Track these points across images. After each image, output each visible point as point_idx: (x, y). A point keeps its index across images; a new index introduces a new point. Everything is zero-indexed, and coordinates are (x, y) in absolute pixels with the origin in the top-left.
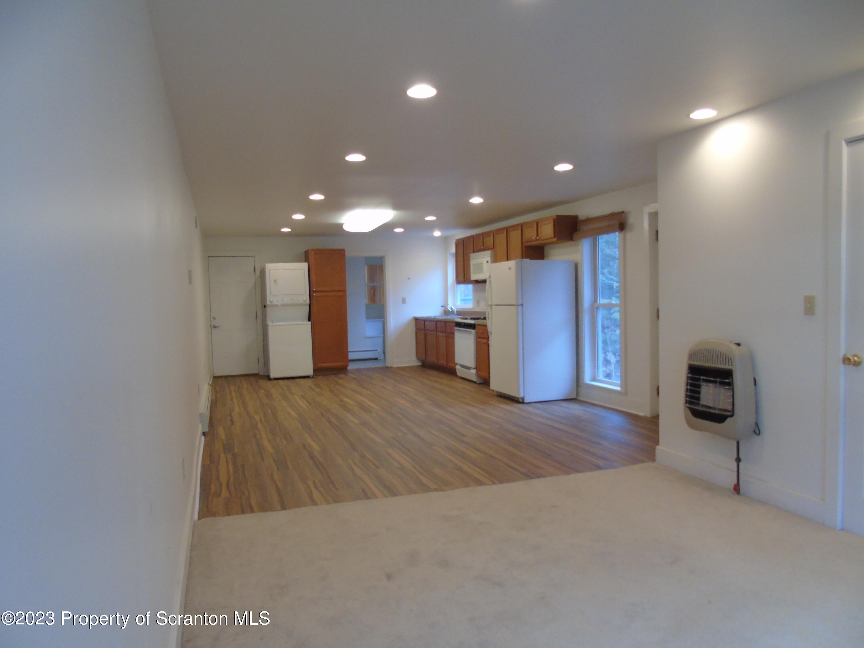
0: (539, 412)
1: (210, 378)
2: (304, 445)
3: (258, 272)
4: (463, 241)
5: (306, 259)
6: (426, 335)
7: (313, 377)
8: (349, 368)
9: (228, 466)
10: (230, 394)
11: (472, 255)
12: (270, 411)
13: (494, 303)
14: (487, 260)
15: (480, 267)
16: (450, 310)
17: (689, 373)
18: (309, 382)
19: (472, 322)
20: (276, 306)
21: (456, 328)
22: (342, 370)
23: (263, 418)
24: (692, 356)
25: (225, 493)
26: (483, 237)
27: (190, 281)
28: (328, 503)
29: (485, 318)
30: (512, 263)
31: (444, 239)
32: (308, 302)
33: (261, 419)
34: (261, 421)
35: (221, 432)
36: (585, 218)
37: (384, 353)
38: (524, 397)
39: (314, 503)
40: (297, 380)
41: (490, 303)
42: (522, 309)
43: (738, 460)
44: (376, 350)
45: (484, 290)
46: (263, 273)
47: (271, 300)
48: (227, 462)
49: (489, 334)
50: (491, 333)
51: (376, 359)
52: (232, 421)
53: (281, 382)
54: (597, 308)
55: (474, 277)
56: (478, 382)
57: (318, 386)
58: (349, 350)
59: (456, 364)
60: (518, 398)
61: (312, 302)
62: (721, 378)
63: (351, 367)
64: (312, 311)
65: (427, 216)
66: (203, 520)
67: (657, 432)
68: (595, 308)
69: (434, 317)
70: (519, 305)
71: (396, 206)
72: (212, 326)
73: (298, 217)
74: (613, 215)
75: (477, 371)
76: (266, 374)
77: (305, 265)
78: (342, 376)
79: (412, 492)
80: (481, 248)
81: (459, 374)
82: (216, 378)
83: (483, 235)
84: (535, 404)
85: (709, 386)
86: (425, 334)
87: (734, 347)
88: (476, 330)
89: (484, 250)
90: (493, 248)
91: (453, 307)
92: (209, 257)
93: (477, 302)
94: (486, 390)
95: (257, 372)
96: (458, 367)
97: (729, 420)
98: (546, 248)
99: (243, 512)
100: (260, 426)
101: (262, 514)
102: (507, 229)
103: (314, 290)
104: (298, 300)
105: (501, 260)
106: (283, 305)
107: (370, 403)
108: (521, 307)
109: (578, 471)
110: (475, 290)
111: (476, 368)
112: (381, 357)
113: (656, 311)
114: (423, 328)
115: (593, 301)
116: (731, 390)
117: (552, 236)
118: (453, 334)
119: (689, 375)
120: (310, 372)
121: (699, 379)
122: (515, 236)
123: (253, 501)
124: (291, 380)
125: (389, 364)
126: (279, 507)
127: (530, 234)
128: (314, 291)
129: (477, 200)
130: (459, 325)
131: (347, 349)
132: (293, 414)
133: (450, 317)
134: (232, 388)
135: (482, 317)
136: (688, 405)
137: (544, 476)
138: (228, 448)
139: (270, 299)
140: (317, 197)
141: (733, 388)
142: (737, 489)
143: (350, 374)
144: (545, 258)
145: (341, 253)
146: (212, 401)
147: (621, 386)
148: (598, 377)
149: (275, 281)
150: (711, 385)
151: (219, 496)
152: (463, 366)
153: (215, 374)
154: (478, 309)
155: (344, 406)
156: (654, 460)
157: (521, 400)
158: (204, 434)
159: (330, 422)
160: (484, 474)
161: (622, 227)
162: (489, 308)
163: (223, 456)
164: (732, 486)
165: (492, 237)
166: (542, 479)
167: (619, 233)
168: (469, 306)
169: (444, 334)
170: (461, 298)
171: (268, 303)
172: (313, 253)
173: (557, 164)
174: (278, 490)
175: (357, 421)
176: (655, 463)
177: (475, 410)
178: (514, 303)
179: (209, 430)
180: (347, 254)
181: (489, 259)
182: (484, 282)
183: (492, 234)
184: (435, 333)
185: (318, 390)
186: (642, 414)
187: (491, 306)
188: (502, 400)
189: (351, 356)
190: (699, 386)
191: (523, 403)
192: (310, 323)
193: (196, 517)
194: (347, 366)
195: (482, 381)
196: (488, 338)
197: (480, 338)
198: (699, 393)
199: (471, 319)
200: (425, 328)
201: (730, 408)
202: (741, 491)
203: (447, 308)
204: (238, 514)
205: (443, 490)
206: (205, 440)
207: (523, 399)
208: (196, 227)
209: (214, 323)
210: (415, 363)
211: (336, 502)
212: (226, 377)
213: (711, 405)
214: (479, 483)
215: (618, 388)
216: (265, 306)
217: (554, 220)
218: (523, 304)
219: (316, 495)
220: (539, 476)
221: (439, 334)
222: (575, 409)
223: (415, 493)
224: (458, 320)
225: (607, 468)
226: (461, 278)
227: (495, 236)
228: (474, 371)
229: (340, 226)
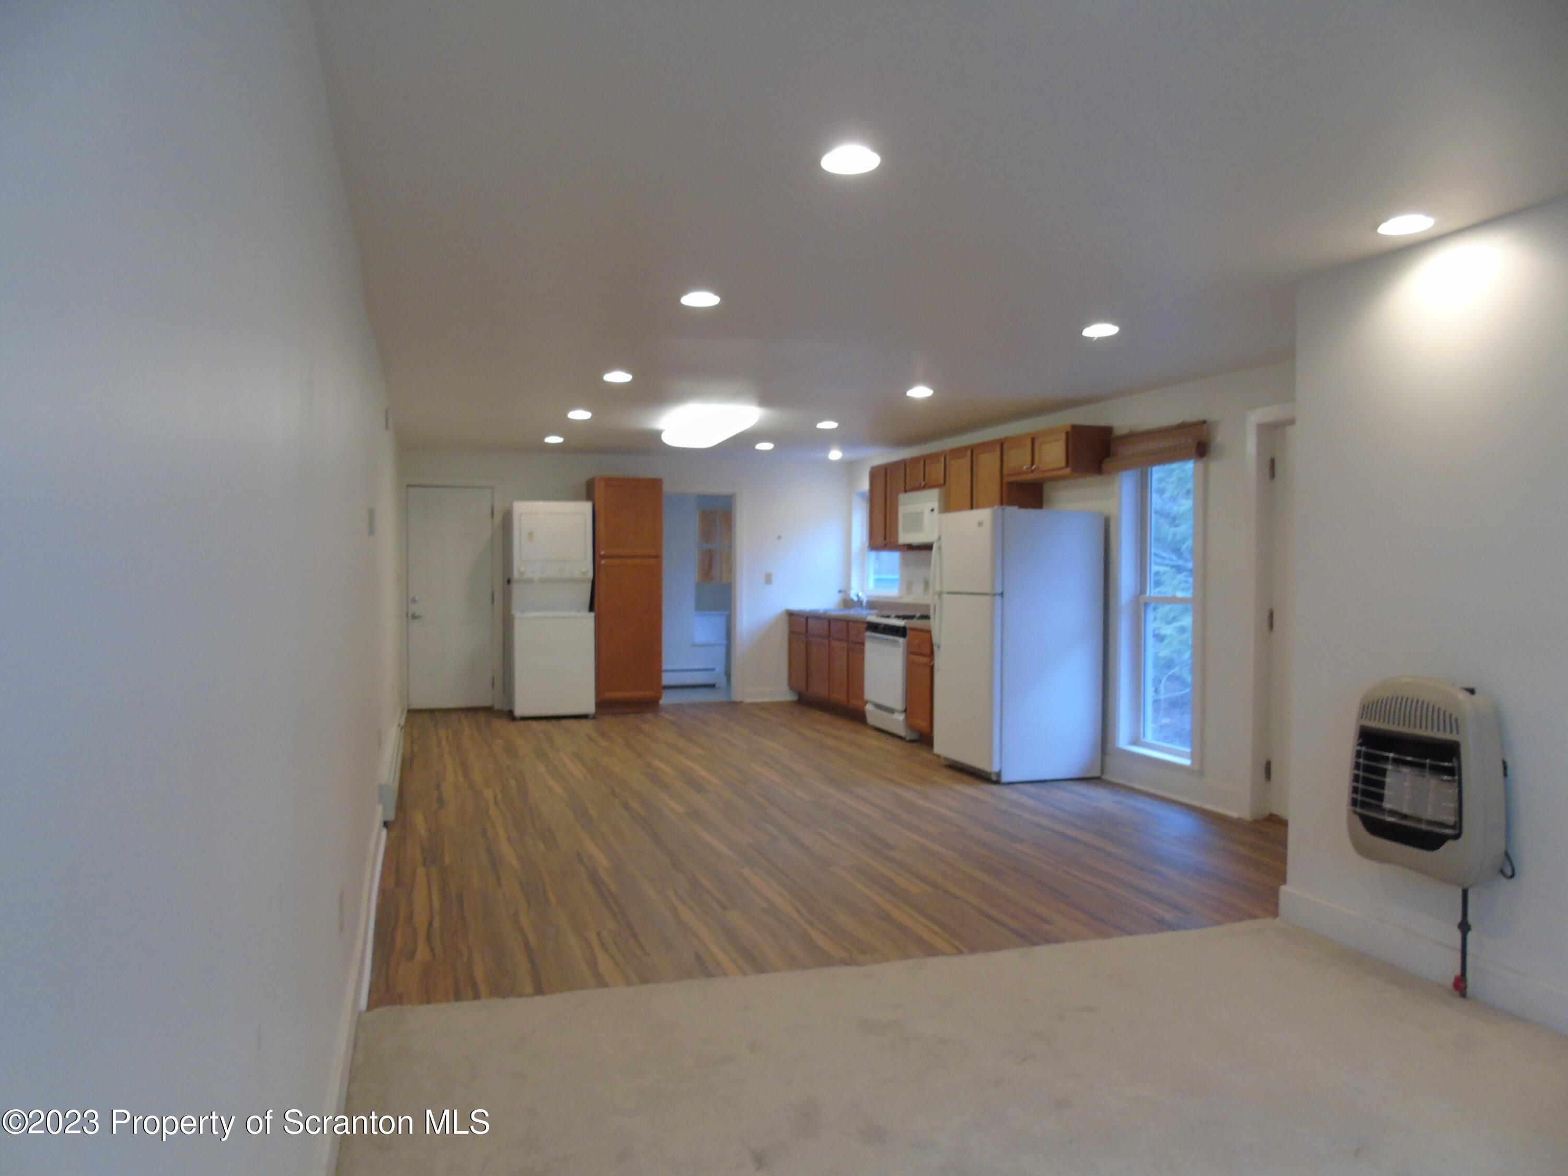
0: (1030, 802)
1: (402, 713)
2: (579, 856)
3: (498, 517)
4: (886, 469)
5: (589, 495)
6: (808, 645)
7: (594, 717)
8: (662, 702)
9: (429, 889)
10: (439, 744)
11: (903, 497)
12: (513, 783)
13: (946, 589)
14: (930, 508)
15: (916, 522)
16: (855, 599)
17: (1361, 745)
18: (587, 726)
19: (901, 623)
20: (530, 581)
21: (868, 634)
22: (649, 705)
23: (500, 796)
24: (1366, 709)
25: (422, 953)
26: (924, 464)
27: (371, 529)
28: (629, 983)
29: (926, 617)
30: (984, 515)
31: (848, 467)
32: (590, 575)
33: (495, 797)
34: (496, 802)
35: (419, 819)
36: (1125, 431)
37: (728, 675)
38: (1000, 771)
39: (602, 983)
40: (564, 723)
41: (938, 589)
42: (1003, 604)
43: (1464, 927)
44: (713, 670)
45: (928, 563)
46: (508, 518)
47: (522, 569)
48: (429, 883)
49: (935, 649)
50: (939, 647)
51: (712, 686)
52: (441, 802)
53: (534, 724)
54: (1146, 605)
55: (904, 538)
56: (907, 738)
57: (603, 734)
58: (664, 667)
59: (866, 702)
60: (990, 773)
61: (596, 577)
62: (1433, 758)
63: (667, 699)
64: (596, 593)
65: (821, 420)
66: (378, 1011)
67: (1282, 858)
68: (1141, 605)
69: (826, 612)
70: (995, 595)
71: (764, 400)
72: (410, 615)
73: (580, 415)
74: (1182, 428)
75: (906, 716)
76: (506, 708)
77: (587, 507)
78: (649, 716)
79: (794, 964)
80: (921, 484)
81: (870, 720)
82: (413, 713)
83: (925, 460)
84: (1020, 786)
85: (1400, 772)
86: (807, 642)
87: (1463, 696)
88: (906, 638)
89: (925, 487)
90: (943, 484)
91: (860, 594)
92: (408, 486)
93: (908, 586)
94: (924, 754)
95: (489, 704)
96: (869, 708)
97: (1449, 844)
98: (1047, 488)
99: (458, 997)
100: (493, 811)
101: (495, 1003)
102: (973, 450)
103: (603, 553)
104: (573, 572)
105: (959, 508)
106: (543, 581)
107: (703, 773)
108: (998, 598)
109: (1129, 933)
110: (904, 563)
111: (905, 711)
112: (721, 681)
113: (1266, 614)
114: (804, 630)
115: (1139, 591)
116: (1456, 784)
117: (1062, 463)
118: (863, 644)
119: (1363, 749)
120: (589, 706)
121: (1386, 759)
122: (988, 464)
123: (479, 972)
124: (554, 722)
125: (737, 696)
126: (529, 989)
127: (1018, 460)
128: (603, 557)
129: (920, 392)
130: (874, 627)
131: (660, 666)
132: (558, 789)
133: (853, 613)
134: (443, 733)
135: (918, 615)
136: (1359, 810)
137: (1058, 940)
138: (432, 856)
139: (519, 567)
140: (618, 377)
141: (1460, 783)
142: (1460, 985)
143: (663, 714)
144: (1045, 506)
145: (654, 485)
146: (403, 761)
147: (1192, 756)
148: (1144, 736)
149: (531, 534)
150: (1406, 770)
151: (411, 957)
152: (879, 706)
153: (411, 704)
154: (908, 599)
155: (655, 778)
156: (1275, 914)
157: (994, 778)
158: (386, 824)
159: (626, 806)
160: (936, 928)
161: (1202, 450)
162: (936, 597)
163: (421, 871)
164: (1450, 981)
165: (943, 464)
166: (1053, 946)
167: (1195, 463)
168: (892, 591)
169: (845, 645)
170: (878, 577)
171: (516, 575)
172: (602, 484)
173: (1088, 323)
174: (528, 948)
175: (679, 809)
176: (1278, 919)
177: (908, 795)
178: (987, 589)
179: (397, 819)
180: (667, 488)
181: (935, 505)
182: (927, 547)
183: (943, 459)
184: (826, 641)
185: (605, 744)
186: (1234, 814)
187: (940, 594)
188: (958, 775)
189: (667, 679)
190: (1383, 772)
191: (998, 782)
192: (592, 614)
193: (363, 1003)
194: (659, 698)
195: (913, 736)
196: (932, 654)
197: (914, 653)
198: (1382, 785)
199: (898, 617)
200: (807, 631)
201: (1451, 819)
202: (1470, 990)
203: (849, 594)
204: (448, 1001)
205: (857, 963)
206: (388, 838)
207: (999, 774)
208: (387, 427)
209: (413, 609)
210: (786, 695)
211: (644, 980)
212: (431, 711)
213: (1406, 810)
214: (931, 951)
215: (1186, 762)
216: (509, 582)
217: (1067, 433)
218: (1005, 594)
219: (604, 964)
220: (1048, 939)
221: (835, 644)
222: (1102, 799)
223: (804, 967)
224: (873, 618)
225: (1185, 928)
226: (880, 540)
227: (947, 463)
228: (900, 717)
229: (657, 434)
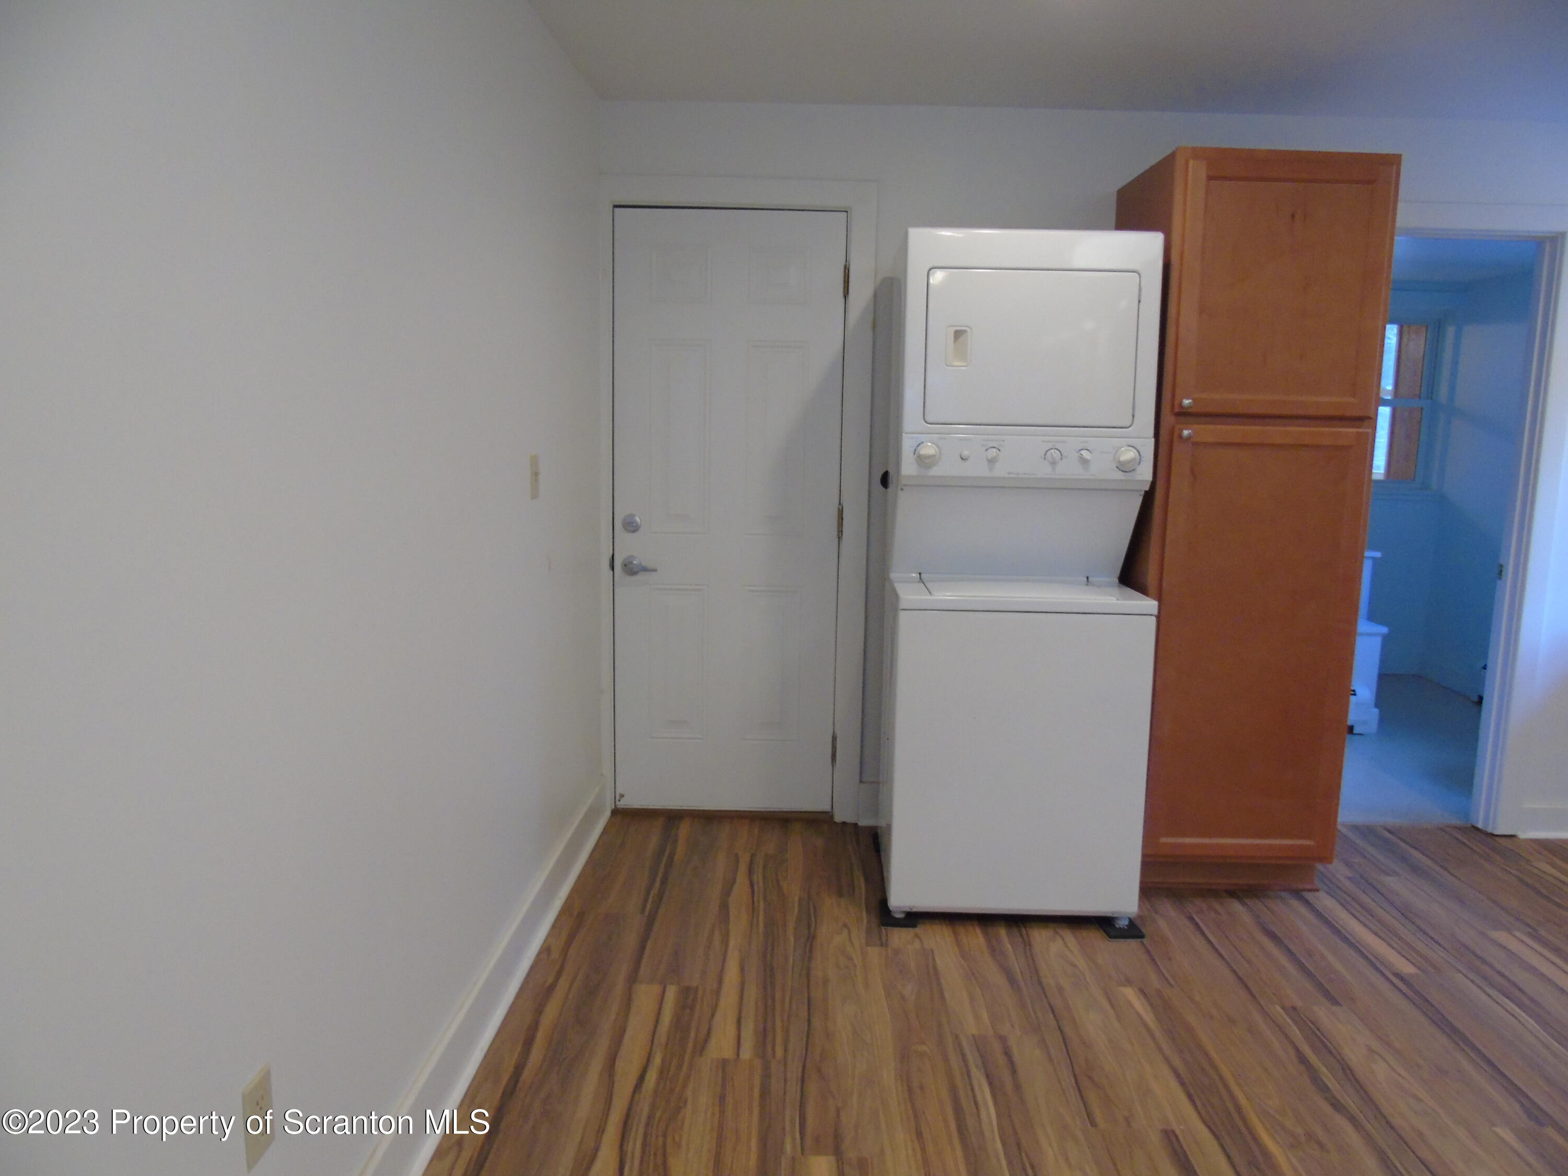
3: (862, 293)
5: (1150, 213)
7: (1133, 931)
20: (951, 485)
32: (1145, 473)
47: (928, 449)
72: (618, 565)
77: (1146, 248)
92: (615, 206)
95: (822, 805)
103: (1187, 402)
104: (1084, 462)
128: (1184, 414)
139: (919, 441)
149: (958, 334)
153: (622, 796)
171: (908, 468)
172: (1198, 172)
209: (628, 546)
216: (885, 480)
